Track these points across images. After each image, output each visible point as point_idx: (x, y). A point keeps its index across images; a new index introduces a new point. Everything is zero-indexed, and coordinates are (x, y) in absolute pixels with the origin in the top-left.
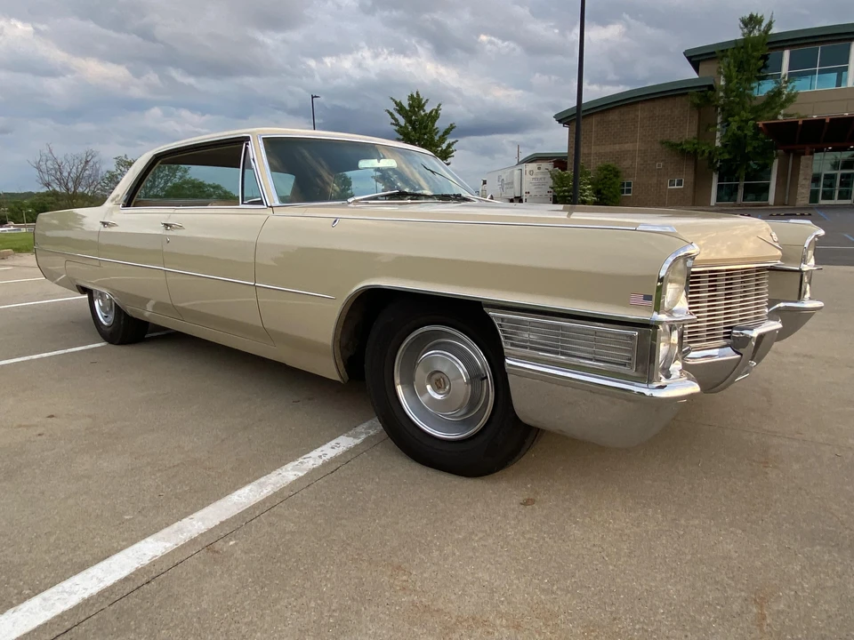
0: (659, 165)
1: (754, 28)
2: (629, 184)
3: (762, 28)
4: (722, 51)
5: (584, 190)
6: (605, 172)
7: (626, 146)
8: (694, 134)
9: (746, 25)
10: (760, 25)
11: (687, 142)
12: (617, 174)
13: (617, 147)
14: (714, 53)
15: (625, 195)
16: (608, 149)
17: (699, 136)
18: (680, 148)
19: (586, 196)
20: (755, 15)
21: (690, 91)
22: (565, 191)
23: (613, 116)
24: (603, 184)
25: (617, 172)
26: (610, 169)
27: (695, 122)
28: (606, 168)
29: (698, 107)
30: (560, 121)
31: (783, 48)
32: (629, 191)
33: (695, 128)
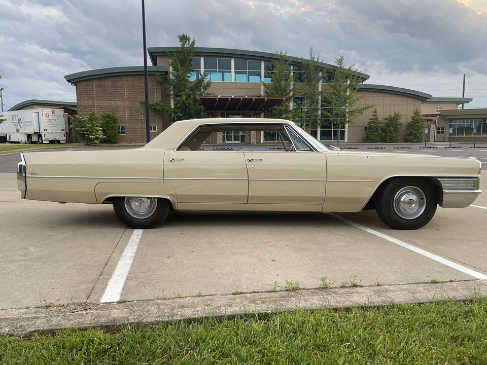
0: (141, 117)
1: (186, 42)
2: (123, 128)
3: (190, 43)
4: (170, 52)
5: (98, 131)
6: (107, 119)
7: (119, 103)
8: (160, 99)
9: (181, 40)
10: (189, 41)
11: (157, 104)
12: (115, 121)
13: (113, 103)
14: (165, 52)
15: (121, 134)
16: (106, 103)
17: (163, 101)
18: (153, 107)
19: (99, 134)
20: (185, 35)
21: (156, 73)
22: (83, 131)
23: (108, 82)
24: (107, 127)
25: (115, 119)
26: (110, 117)
27: (160, 92)
28: (108, 116)
29: (161, 83)
30: (69, 81)
31: (201, 56)
32: (123, 132)
33: (160, 96)
